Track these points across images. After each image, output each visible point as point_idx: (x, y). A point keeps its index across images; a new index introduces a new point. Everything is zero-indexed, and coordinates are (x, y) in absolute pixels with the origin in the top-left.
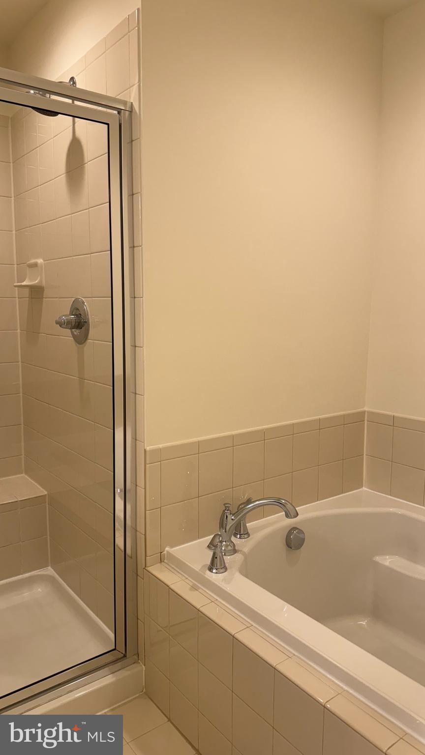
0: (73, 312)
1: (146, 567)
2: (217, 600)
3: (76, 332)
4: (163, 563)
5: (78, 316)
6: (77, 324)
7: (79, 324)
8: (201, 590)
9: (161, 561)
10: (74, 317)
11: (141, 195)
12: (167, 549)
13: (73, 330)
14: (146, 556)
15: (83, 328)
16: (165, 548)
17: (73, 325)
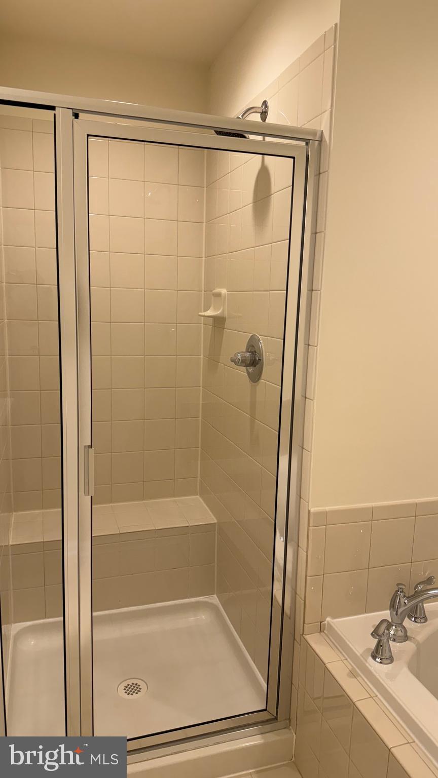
0: (248, 349)
1: (303, 634)
2: (377, 696)
3: (251, 369)
4: (322, 633)
5: (253, 353)
6: (252, 361)
7: (253, 362)
8: (360, 677)
9: (321, 630)
10: (250, 355)
11: (325, 234)
12: (328, 619)
13: (248, 367)
14: (304, 623)
15: (257, 366)
16: (326, 618)
17: (249, 362)
